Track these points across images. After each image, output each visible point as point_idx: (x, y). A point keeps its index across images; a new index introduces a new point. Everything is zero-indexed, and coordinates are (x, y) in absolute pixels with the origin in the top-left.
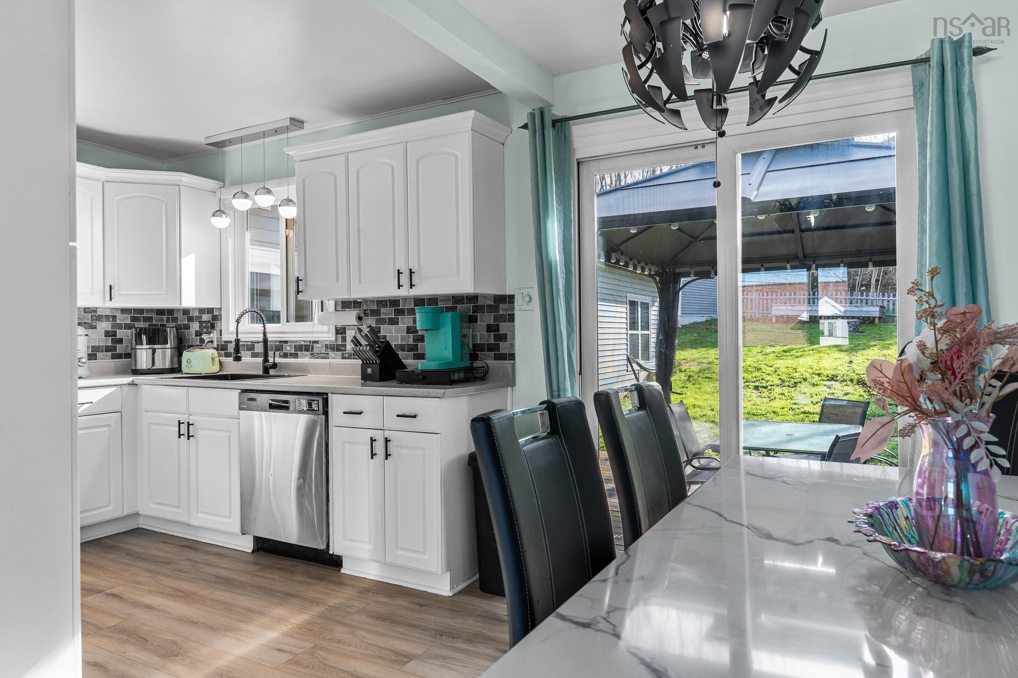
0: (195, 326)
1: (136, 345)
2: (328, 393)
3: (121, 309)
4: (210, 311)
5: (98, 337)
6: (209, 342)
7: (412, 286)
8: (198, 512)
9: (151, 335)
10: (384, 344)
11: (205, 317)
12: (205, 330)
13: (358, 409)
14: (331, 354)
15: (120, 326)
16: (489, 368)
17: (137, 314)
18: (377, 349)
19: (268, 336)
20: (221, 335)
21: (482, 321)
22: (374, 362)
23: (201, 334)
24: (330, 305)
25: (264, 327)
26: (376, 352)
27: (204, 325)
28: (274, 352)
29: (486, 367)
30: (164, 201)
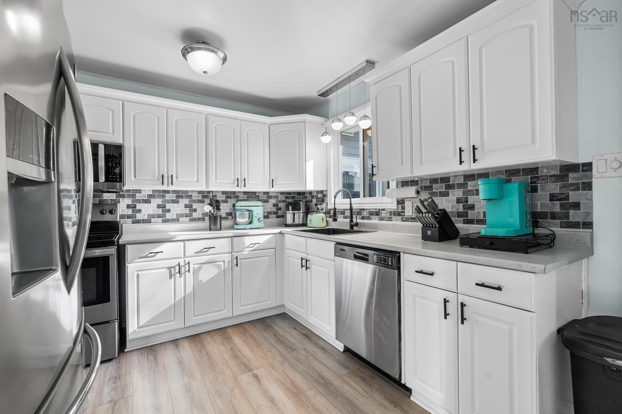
0: (314, 201)
1: (286, 211)
2: (400, 252)
3: (281, 192)
4: (322, 192)
5: (270, 207)
6: (321, 209)
7: (475, 160)
8: (312, 316)
9: (294, 205)
10: (442, 212)
11: (320, 196)
12: (319, 203)
13: (430, 270)
14: (393, 218)
15: (280, 202)
16: (556, 235)
17: (288, 194)
18: (437, 216)
19: (353, 206)
20: (327, 206)
21: (543, 190)
22: (434, 226)
23: (317, 206)
24: (393, 184)
25: (350, 200)
26: (436, 218)
27: (319, 200)
28: (357, 216)
29: (554, 235)
30: (297, 132)
